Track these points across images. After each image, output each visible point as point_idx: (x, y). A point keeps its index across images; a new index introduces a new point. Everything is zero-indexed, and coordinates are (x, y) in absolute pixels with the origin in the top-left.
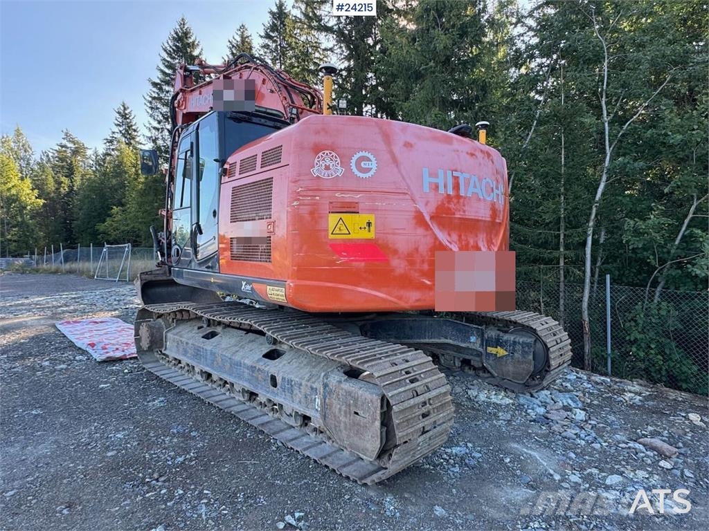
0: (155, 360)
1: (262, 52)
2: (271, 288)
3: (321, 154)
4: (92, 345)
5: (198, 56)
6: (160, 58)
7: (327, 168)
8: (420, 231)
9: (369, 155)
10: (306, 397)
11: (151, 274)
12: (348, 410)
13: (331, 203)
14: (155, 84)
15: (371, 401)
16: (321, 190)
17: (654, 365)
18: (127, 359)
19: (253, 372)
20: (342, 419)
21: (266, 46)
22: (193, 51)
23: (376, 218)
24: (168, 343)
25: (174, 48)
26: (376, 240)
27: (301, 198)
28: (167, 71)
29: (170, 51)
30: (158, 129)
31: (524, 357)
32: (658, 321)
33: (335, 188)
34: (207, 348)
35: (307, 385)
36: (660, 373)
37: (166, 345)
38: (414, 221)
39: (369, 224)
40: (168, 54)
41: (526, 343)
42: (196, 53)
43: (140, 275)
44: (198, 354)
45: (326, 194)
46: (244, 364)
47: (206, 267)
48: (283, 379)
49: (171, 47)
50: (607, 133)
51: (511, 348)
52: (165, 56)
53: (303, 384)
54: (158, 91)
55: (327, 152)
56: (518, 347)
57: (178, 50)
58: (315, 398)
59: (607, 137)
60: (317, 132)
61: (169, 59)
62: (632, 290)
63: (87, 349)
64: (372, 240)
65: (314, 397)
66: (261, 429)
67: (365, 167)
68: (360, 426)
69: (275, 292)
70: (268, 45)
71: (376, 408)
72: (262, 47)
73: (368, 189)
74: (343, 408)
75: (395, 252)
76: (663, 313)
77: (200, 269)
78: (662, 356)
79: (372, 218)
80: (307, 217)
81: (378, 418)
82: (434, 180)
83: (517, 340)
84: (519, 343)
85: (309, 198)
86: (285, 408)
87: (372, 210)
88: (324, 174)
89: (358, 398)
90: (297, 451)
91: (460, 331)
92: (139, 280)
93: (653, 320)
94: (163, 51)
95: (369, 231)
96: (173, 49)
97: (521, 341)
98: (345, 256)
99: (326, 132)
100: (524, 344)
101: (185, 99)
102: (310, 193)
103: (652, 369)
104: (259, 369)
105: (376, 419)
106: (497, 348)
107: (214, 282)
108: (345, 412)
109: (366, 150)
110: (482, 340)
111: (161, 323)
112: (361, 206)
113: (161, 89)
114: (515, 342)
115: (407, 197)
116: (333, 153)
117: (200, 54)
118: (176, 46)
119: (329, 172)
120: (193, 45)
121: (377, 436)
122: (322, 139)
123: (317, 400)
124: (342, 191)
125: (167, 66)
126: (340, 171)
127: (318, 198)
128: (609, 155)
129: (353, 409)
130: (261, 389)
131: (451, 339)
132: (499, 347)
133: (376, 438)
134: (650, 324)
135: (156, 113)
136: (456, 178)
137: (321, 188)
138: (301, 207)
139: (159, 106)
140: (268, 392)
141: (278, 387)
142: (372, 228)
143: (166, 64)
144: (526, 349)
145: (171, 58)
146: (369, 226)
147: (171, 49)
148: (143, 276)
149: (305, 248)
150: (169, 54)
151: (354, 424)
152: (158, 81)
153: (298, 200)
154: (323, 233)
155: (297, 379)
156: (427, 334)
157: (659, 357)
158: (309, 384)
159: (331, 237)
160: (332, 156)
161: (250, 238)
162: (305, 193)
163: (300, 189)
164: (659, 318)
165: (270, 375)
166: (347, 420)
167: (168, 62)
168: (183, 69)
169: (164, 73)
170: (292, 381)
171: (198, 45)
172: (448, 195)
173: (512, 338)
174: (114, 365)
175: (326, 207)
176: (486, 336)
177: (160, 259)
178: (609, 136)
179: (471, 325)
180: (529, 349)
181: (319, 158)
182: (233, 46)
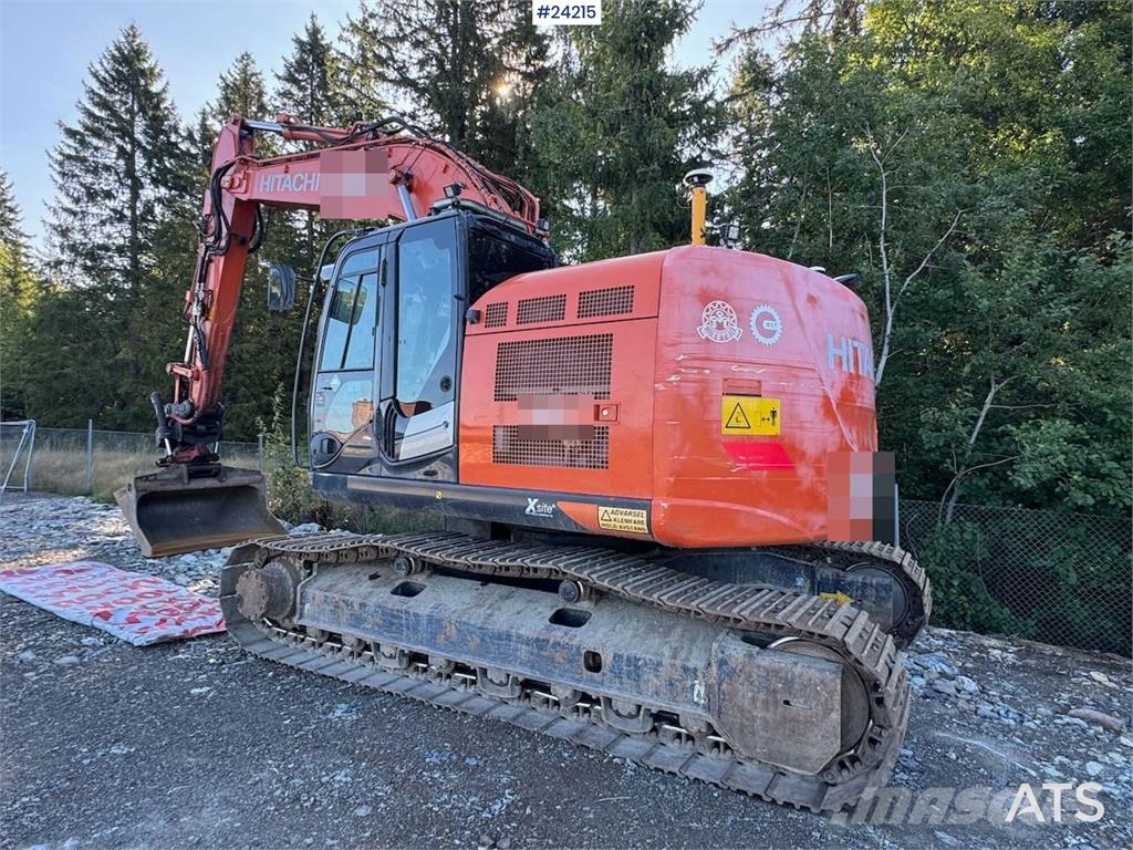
0: (261, 636)
1: (278, 103)
2: (610, 509)
3: (710, 305)
4: (106, 616)
5: (158, 94)
6: (84, 89)
7: (720, 327)
8: (829, 425)
9: (770, 310)
10: (671, 684)
11: (156, 479)
12: (771, 699)
13: (726, 380)
14: (71, 133)
15: (822, 682)
16: (713, 360)
17: (956, 609)
18: (193, 639)
19: (541, 648)
20: (759, 713)
21: (286, 94)
22: (151, 85)
23: (782, 405)
24: (307, 606)
25: (114, 74)
26: (782, 437)
27: (683, 370)
28: (96, 111)
29: (105, 78)
30: (75, 214)
31: (881, 606)
32: (962, 548)
33: (730, 358)
34: (421, 613)
35: (673, 665)
36: (964, 620)
37: (302, 610)
38: (822, 411)
39: (774, 413)
40: (101, 83)
41: (882, 585)
42: (155, 88)
43: (135, 483)
44: (392, 624)
45: (719, 366)
46: (519, 636)
47: (425, 474)
48: (617, 657)
49: (107, 72)
50: (888, 289)
51: (859, 592)
52: (95, 86)
53: (664, 663)
54: (77, 145)
55: (719, 302)
56: (870, 592)
57: (119, 78)
58: (693, 685)
59: (888, 295)
60: (705, 273)
61: (102, 93)
62: (913, 504)
63: (96, 624)
64: (776, 436)
65: (689, 683)
66: (579, 742)
67: (770, 328)
68: (798, 721)
69: (620, 517)
70: (291, 93)
71: (831, 693)
72: (280, 94)
73: (772, 362)
74: (762, 696)
75: (803, 455)
76: (967, 536)
77: (397, 476)
78: (967, 596)
79: (776, 404)
80: (694, 401)
81: (838, 707)
82: (838, 352)
83: (868, 581)
84: (871, 585)
85: (695, 371)
86: (617, 705)
87: (778, 393)
88: (716, 336)
89: (793, 680)
90: (670, 773)
91: (783, 570)
92: (134, 491)
93: (956, 547)
94: (91, 76)
95: (774, 423)
96: (111, 75)
97: (874, 582)
98: (743, 462)
99: (717, 273)
100: (878, 588)
101: (247, 177)
102: (697, 363)
103: (954, 615)
104: (558, 644)
105: (832, 710)
106: (835, 593)
107: (444, 500)
108: (766, 703)
109: (766, 303)
110: (813, 583)
111: (281, 573)
112: (765, 386)
113: (83, 142)
114: (864, 585)
115: (815, 375)
116: (727, 306)
117: (164, 90)
118: (117, 71)
119: (723, 333)
120: (150, 74)
121: (835, 735)
122: (714, 283)
123: (697, 687)
124: (741, 363)
125: (96, 104)
126: (736, 332)
127: (707, 371)
128: (890, 319)
129: (781, 697)
130: (561, 676)
131: (770, 582)
132: (839, 593)
133: (833, 739)
134: (952, 552)
135: (73, 185)
136: (855, 349)
137: (711, 356)
138: (683, 384)
139: (77, 172)
140: (579, 681)
141: (603, 670)
142: (778, 419)
143: (97, 100)
144: (883, 594)
145: (106, 91)
146: (774, 417)
147: (107, 76)
148: (142, 485)
149: (687, 447)
150: (104, 83)
151: (785, 720)
152: (79, 128)
153: (678, 373)
154: (714, 426)
155: (648, 657)
156: (738, 576)
157: (963, 598)
158: (678, 663)
159: (725, 431)
160: (726, 309)
161: (547, 426)
162: (688, 364)
163: (682, 357)
164: (963, 544)
165: (583, 652)
166: (769, 716)
167: (100, 96)
168: (239, 123)
169: (91, 115)
170: (638, 660)
171: (159, 75)
172: (851, 374)
173: (860, 579)
174: (177, 652)
175: (718, 387)
176: (818, 577)
177: (170, 453)
178: (891, 293)
179: (797, 561)
180: (887, 593)
181: (708, 310)
182: (228, 85)
